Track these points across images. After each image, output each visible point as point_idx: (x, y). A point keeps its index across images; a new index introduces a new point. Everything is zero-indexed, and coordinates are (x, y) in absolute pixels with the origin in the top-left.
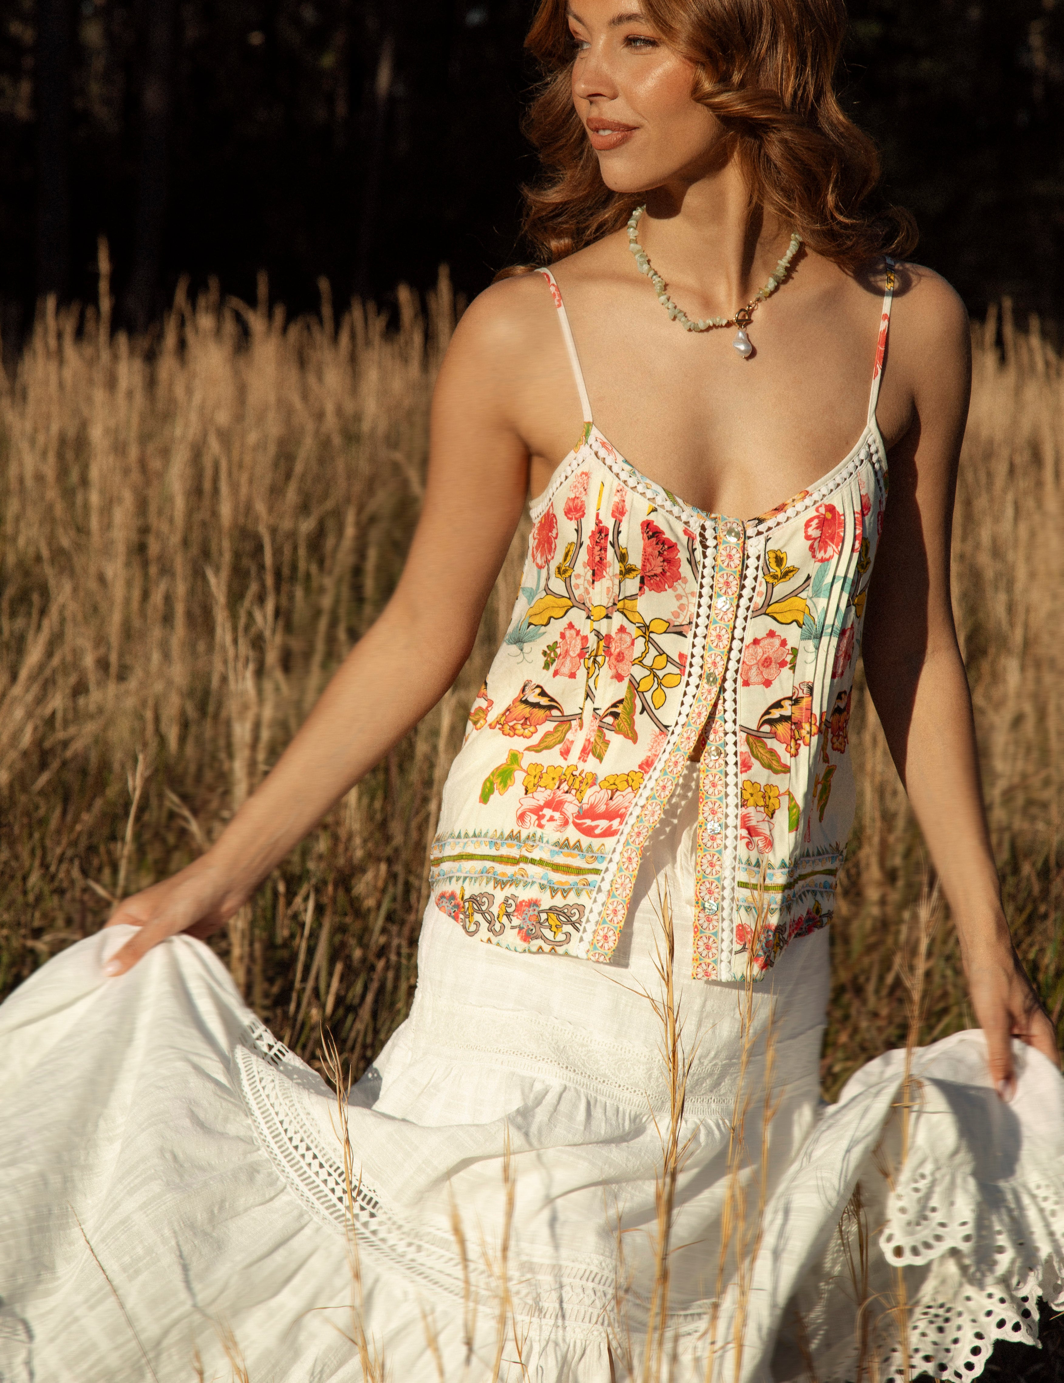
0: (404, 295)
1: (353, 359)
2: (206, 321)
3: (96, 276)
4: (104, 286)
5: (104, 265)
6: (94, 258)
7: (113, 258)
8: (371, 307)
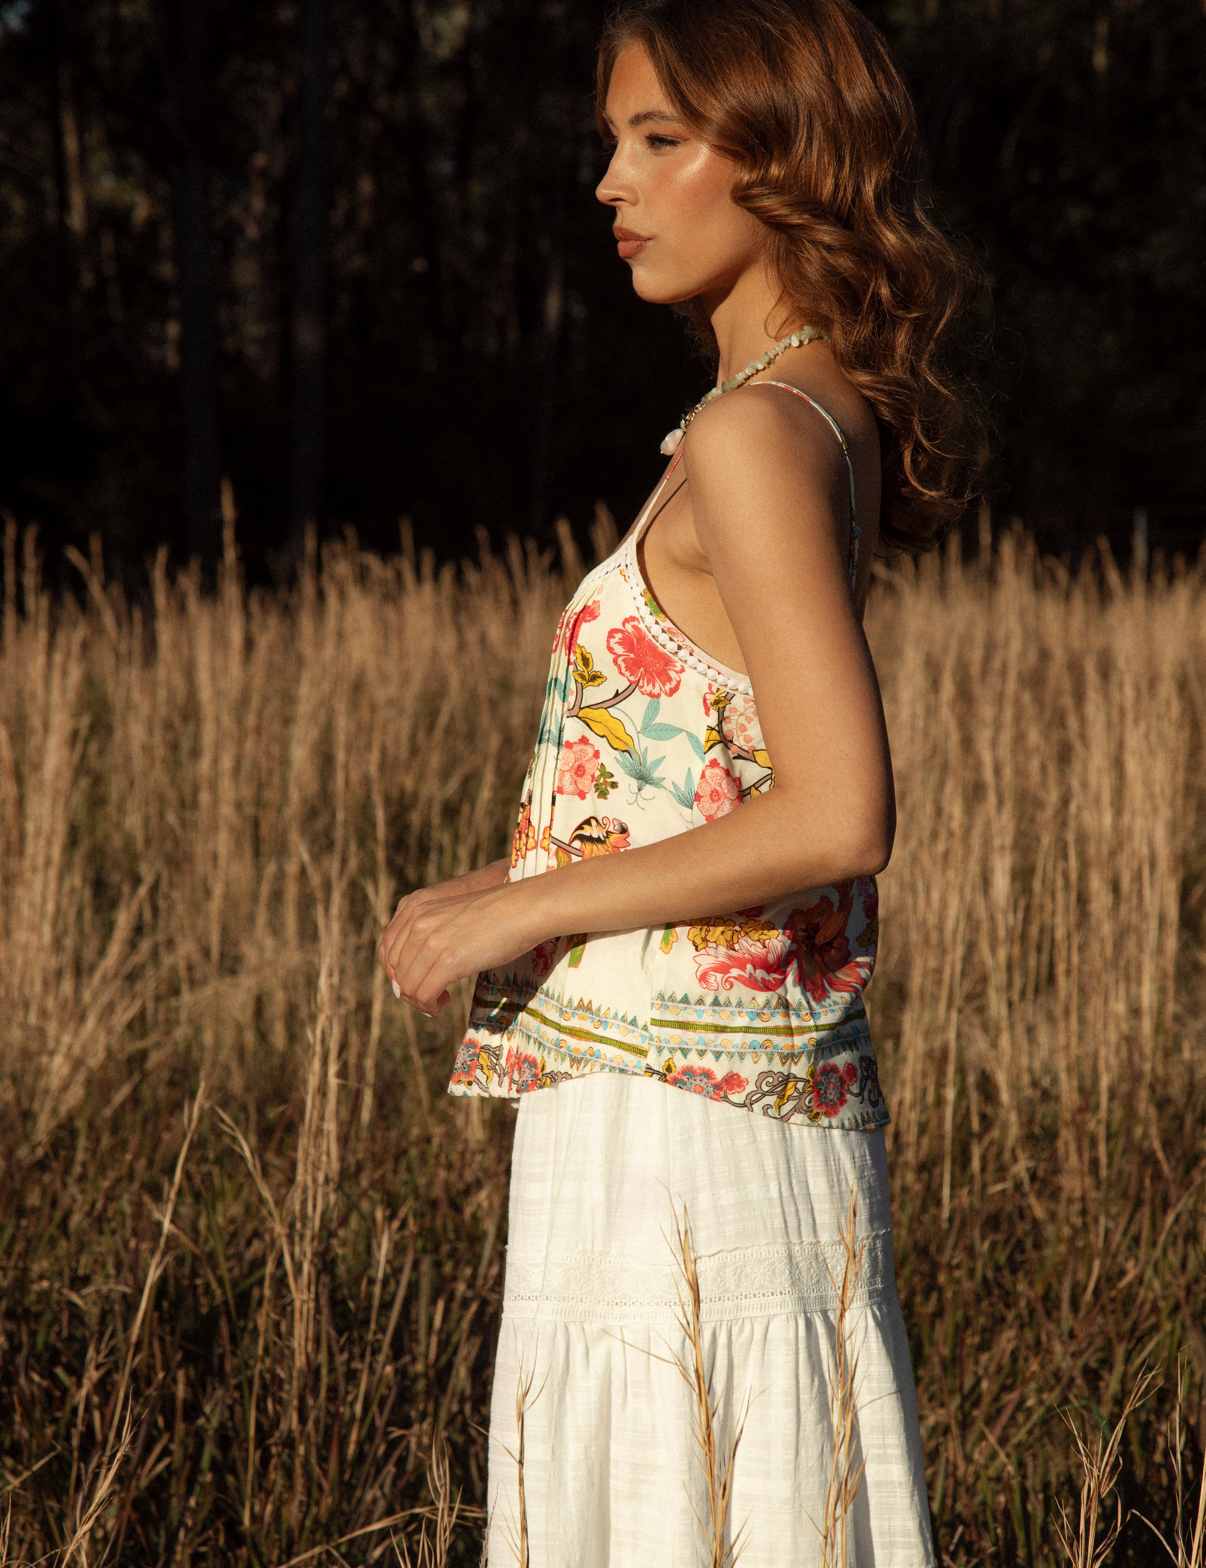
0: (563, 530)
1: (515, 603)
2: (342, 568)
3: (219, 524)
4: (228, 535)
5: (228, 511)
6: (218, 505)
7: (238, 502)
8: (532, 546)
